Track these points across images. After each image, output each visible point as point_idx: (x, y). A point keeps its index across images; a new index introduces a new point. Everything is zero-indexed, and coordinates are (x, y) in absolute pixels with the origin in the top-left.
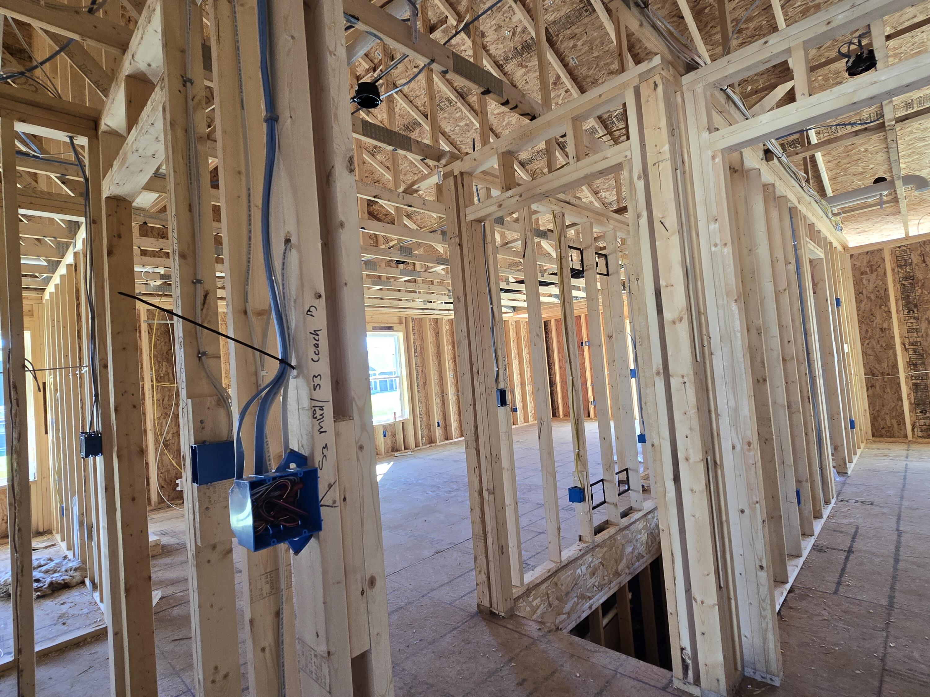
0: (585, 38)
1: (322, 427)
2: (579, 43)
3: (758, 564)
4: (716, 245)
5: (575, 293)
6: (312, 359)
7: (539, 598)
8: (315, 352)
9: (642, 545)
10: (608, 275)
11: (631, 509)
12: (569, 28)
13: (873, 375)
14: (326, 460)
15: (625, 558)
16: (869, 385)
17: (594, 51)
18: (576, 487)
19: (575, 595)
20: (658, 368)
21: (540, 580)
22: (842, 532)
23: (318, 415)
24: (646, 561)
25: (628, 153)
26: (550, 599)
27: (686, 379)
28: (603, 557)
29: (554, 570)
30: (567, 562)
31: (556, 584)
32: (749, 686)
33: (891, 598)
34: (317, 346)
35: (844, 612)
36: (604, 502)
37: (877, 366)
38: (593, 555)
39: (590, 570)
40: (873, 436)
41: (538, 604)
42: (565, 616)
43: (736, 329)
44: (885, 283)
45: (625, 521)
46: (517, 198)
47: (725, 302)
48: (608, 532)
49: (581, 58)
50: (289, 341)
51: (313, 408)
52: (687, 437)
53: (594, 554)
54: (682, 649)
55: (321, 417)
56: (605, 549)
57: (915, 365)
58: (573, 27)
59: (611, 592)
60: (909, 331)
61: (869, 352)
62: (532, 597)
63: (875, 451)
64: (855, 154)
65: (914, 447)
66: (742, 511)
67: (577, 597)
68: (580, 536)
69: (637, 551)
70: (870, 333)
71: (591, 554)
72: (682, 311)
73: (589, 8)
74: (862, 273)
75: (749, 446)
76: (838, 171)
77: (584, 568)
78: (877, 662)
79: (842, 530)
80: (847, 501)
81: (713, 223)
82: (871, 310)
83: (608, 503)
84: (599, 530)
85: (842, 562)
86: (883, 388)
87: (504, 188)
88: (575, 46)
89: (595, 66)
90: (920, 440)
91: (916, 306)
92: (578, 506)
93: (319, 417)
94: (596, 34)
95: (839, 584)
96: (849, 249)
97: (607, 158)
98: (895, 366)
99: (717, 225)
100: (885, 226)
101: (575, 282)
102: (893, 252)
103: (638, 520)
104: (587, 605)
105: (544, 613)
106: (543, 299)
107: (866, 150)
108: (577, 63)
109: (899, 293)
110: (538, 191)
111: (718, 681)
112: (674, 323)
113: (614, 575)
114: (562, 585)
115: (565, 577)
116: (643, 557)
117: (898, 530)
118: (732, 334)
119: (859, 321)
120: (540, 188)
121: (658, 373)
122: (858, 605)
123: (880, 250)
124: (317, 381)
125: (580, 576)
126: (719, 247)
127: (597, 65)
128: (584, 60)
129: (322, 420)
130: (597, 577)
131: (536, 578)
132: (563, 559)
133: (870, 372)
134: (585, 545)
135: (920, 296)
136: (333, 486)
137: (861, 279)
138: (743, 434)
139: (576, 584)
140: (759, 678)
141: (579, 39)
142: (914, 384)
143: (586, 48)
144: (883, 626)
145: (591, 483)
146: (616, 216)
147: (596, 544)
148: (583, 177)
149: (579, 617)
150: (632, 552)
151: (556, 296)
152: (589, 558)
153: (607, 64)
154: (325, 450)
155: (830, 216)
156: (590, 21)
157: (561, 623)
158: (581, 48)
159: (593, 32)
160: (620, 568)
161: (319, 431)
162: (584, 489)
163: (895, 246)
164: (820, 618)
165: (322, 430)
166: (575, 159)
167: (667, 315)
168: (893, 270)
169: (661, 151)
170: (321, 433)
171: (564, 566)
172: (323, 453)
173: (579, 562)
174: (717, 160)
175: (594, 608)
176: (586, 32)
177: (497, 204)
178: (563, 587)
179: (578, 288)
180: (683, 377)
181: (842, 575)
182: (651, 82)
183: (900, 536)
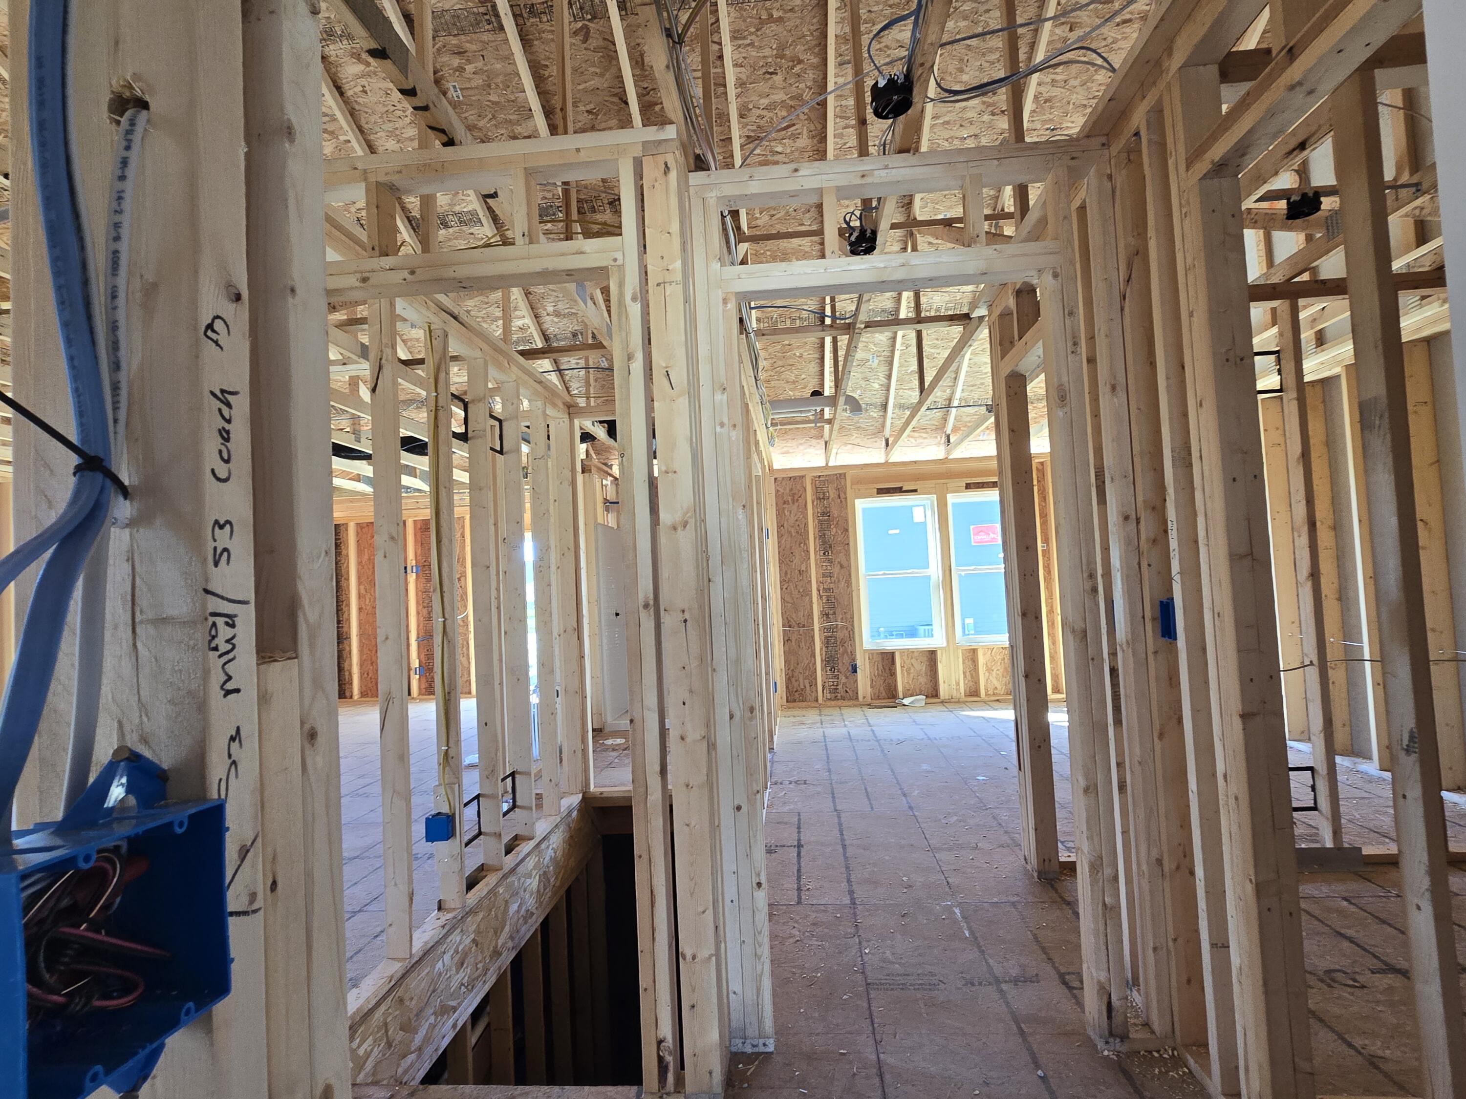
0: (480, 64)
1: (230, 678)
2: (469, 68)
3: (755, 880)
4: (722, 425)
5: (406, 480)
6: (213, 471)
7: (371, 1038)
8: (220, 452)
9: (531, 895)
10: (501, 452)
11: (516, 838)
12: (455, 36)
13: (790, 627)
14: (237, 776)
15: (508, 923)
16: (786, 639)
17: (491, 92)
18: (439, 814)
19: (432, 1011)
20: (646, 598)
21: (374, 1002)
22: (786, 823)
23: (220, 641)
24: (536, 921)
25: (619, 255)
26: (390, 1033)
27: (687, 616)
28: (478, 932)
29: (400, 974)
30: (421, 953)
31: (401, 1001)
32: (741, 1066)
33: (851, 892)
34: (225, 436)
35: (814, 924)
36: (480, 833)
37: (794, 616)
38: (462, 931)
39: (456, 959)
40: (787, 702)
41: (369, 1049)
42: (413, 1057)
43: (742, 547)
44: (805, 517)
45: (509, 861)
46: (405, 274)
47: (731, 507)
48: (486, 885)
49: (470, 92)
50: (116, 409)
51: (211, 619)
52: (684, 704)
53: (465, 928)
54: (660, 1042)
55: (230, 647)
56: (481, 915)
57: (827, 615)
58: (462, 37)
59: (487, 988)
60: (824, 576)
61: (788, 599)
62: (358, 1040)
63: (792, 719)
64: (791, 357)
65: (826, 711)
66: (739, 808)
67: (435, 1013)
68: (440, 902)
69: (524, 908)
70: (789, 576)
71: (459, 930)
72: (687, 513)
73: (493, 19)
74: (785, 503)
75: (752, 713)
76: (773, 374)
77: (447, 957)
78: (859, 977)
79: (786, 820)
80: (781, 783)
81: (719, 392)
82: (791, 548)
83: (486, 834)
84: (471, 883)
85: (795, 861)
86: (798, 642)
87: (377, 248)
88: (461, 69)
89: (490, 116)
90: (829, 703)
91: (830, 547)
92: (442, 847)
93: (224, 647)
94: (498, 66)
95: (799, 889)
96: (773, 470)
97: (582, 253)
98: (810, 616)
99: (725, 397)
100: (808, 450)
101: (408, 459)
102: (814, 480)
103: (528, 854)
104: (451, 1022)
105: (377, 1063)
106: (337, 482)
107: (801, 356)
108: (461, 98)
109: (817, 530)
110: (450, 273)
111: (710, 1073)
112: (675, 529)
113: (491, 957)
114: (412, 999)
115: (418, 983)
116: (533, 914)
117: (836, 810)
118: (738, 553)
119: (780, 560)
120: (454, 268)
121: (646, 606)
122: (824, 911)
123: (803, 477)
124: (222, 536)
125: (440, 974)
126: (726, 427)
127: (494, 117)
128: (474, 98)
129: (230, 656)
130: (467, 967)
131: (368, 1000)
132: (414, 951)
133: (787, 623)
134: (449, 916)
135: (834, 536)
136: (252, 850)
137: (784, 508)
138: (744, 695)
139: (434, 991)
140: (749, 1049)
141: (469, 61)
142: (826, 638)
143: (478, 81)
144: (852, 930)
145: (466, 801)
146: (521, 359)
147: (468, 909)
148: (538, 273)
149: (436, 1050)
150: (518, 911)
151: (368, 481)
152: (456, 937)
153: (510, 121)
154: (235, 745)
155: (769, 425)
156: (492, 41)
157: (406, 1072)
158: (472, 76)
159: (493, 61)
160: (500, 942)
161: (222, 688)
162: (454, 814)
163: (815, 475)
164: (792, 940)
165: (229, 686)
166: (527, 239)
167: (665, 516)
168: (813, 502)
169: (670, 267)
170: (228, 693)
171: (417, 962)
172: (230, 756)
173: (442, 949)
174: (729, 306)
175: (460, 1024)
176: (483, 56)
177: (358, 275)
178: (414, 1002)
179: (411, 471)
180: (683, 611)
181: (799, 878)
182: (661, 159)
183: (839, 817)
